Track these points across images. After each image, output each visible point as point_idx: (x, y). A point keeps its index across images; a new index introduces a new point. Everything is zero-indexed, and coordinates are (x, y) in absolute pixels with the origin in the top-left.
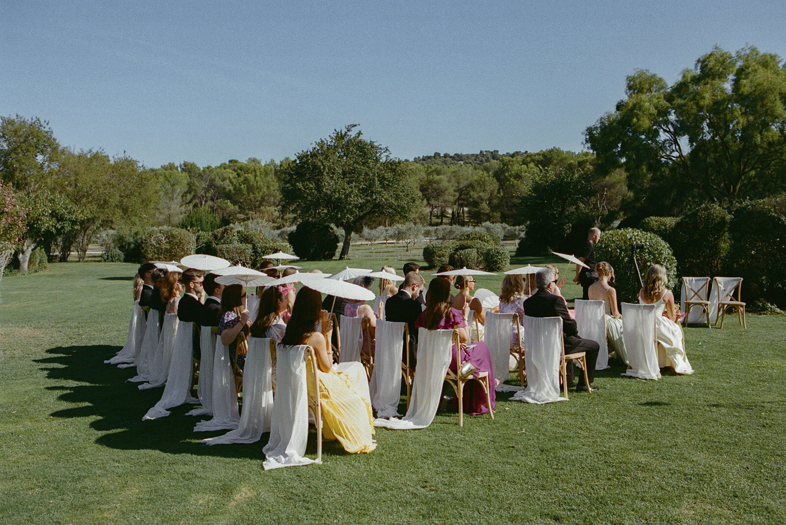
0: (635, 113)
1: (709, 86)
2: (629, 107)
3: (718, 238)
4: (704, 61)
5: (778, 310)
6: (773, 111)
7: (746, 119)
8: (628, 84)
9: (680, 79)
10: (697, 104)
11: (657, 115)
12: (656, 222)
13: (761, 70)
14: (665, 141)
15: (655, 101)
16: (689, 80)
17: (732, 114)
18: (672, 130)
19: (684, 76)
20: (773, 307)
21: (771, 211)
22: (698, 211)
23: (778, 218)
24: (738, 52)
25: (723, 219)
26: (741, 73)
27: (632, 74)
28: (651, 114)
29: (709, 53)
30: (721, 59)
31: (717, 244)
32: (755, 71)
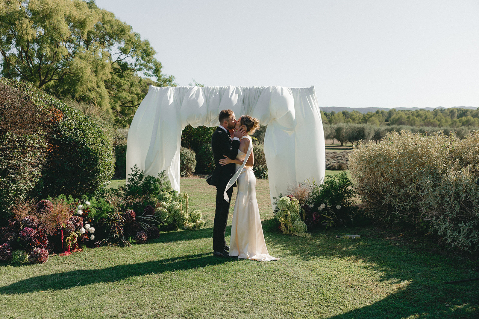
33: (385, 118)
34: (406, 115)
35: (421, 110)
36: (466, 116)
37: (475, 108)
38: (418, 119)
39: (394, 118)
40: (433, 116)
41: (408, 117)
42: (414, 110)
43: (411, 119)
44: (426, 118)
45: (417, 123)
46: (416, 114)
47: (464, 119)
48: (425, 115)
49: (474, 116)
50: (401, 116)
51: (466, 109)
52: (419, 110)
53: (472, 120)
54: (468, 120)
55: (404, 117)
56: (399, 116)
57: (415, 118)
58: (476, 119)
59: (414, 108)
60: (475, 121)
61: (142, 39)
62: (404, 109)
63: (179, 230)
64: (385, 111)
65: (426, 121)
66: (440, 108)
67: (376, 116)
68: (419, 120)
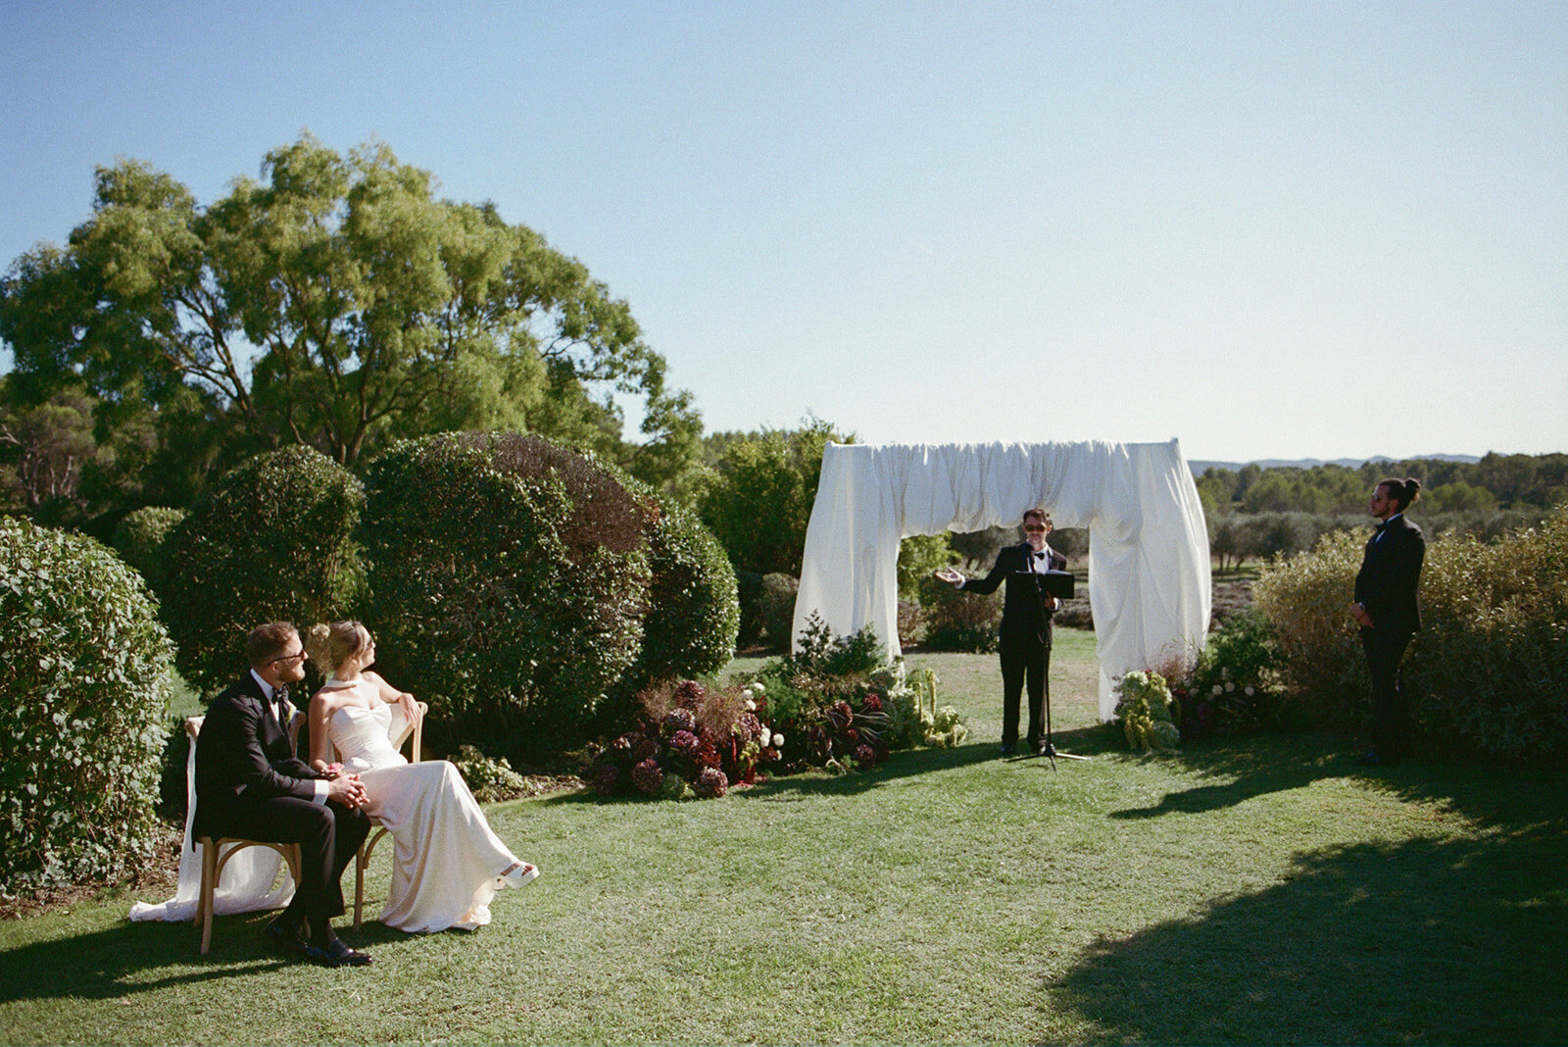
0: (114, 249)
1: (291, 207)
2: (99, 235)
3: (322, 554)
4: (280, 161)
5: (516, 779)
6: (427, 283)
7: (373, 292)
8: (101, 187)
9: (228, 194)
10: (265, 248)
11: (172, 265)
12: (161, 520)
13: (400, 194)
14: (192, 335)
15: (166, 228)
16: (247, 200)
17: (343, 276)
18: (209, 312)
19: (237, 191)
20: (501, 770)
21: (485, 462)
22: (260, 465)
23: (505, 485)
24: (352, 151)
25: (337, 491)
26: (359, 194)
27: (110, 166)
28: (152, 258)
29: (291, 145)
30: (317, 162)
31: (321, 571)
32: (389, 194)
33: (1230, 491)
34: (1289, 481)
35: (1328, 466)
36: (1452, 482)
37: (1474, 458)
38: (1321, 492)
39: (1257, 492)
40: (1362, 484)
41: (1296, 489)
42: (1308, 467)
43: (1304, 492)
44: (1344, 489)
45: (1321, 504)
46: (1315, 479)
47: (1447, 489)
48: (1341, 480)
49: (1475, 482)
50: (1277, 486)
51: (1451, 460)
52: (1321, 466)
53: (1469, 492)
54: (1459, 492)
55: (1286, 487)
56: (1269, 484)
57: (1315, 489)
58: (1479, 489)
59: (1307, 461)
60: (1476, 496)
61: (612, 298)
62: (1281, 465)
63: (917, 748)
64: (1229, 469)
65: (1344, 496)
66: (1379, 461)
67: (1207, 486)
68: (1325, 495)
